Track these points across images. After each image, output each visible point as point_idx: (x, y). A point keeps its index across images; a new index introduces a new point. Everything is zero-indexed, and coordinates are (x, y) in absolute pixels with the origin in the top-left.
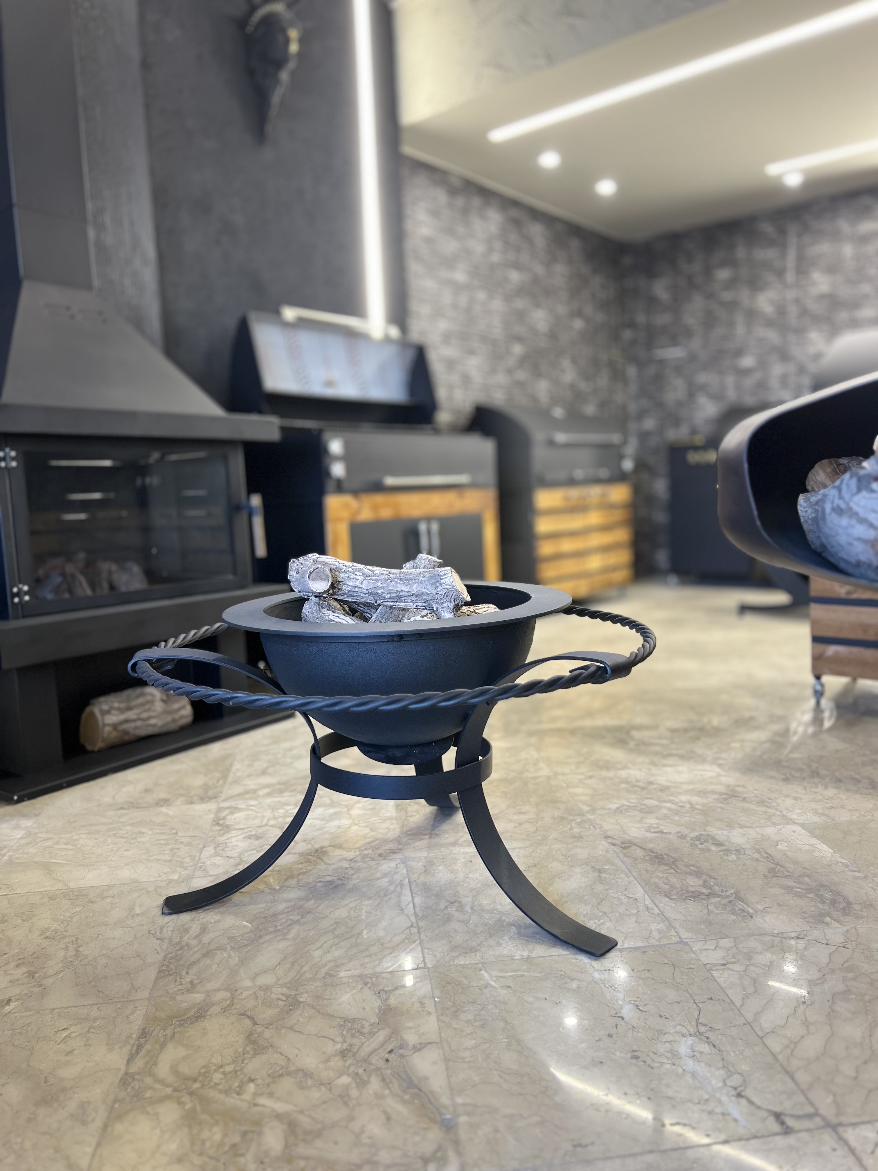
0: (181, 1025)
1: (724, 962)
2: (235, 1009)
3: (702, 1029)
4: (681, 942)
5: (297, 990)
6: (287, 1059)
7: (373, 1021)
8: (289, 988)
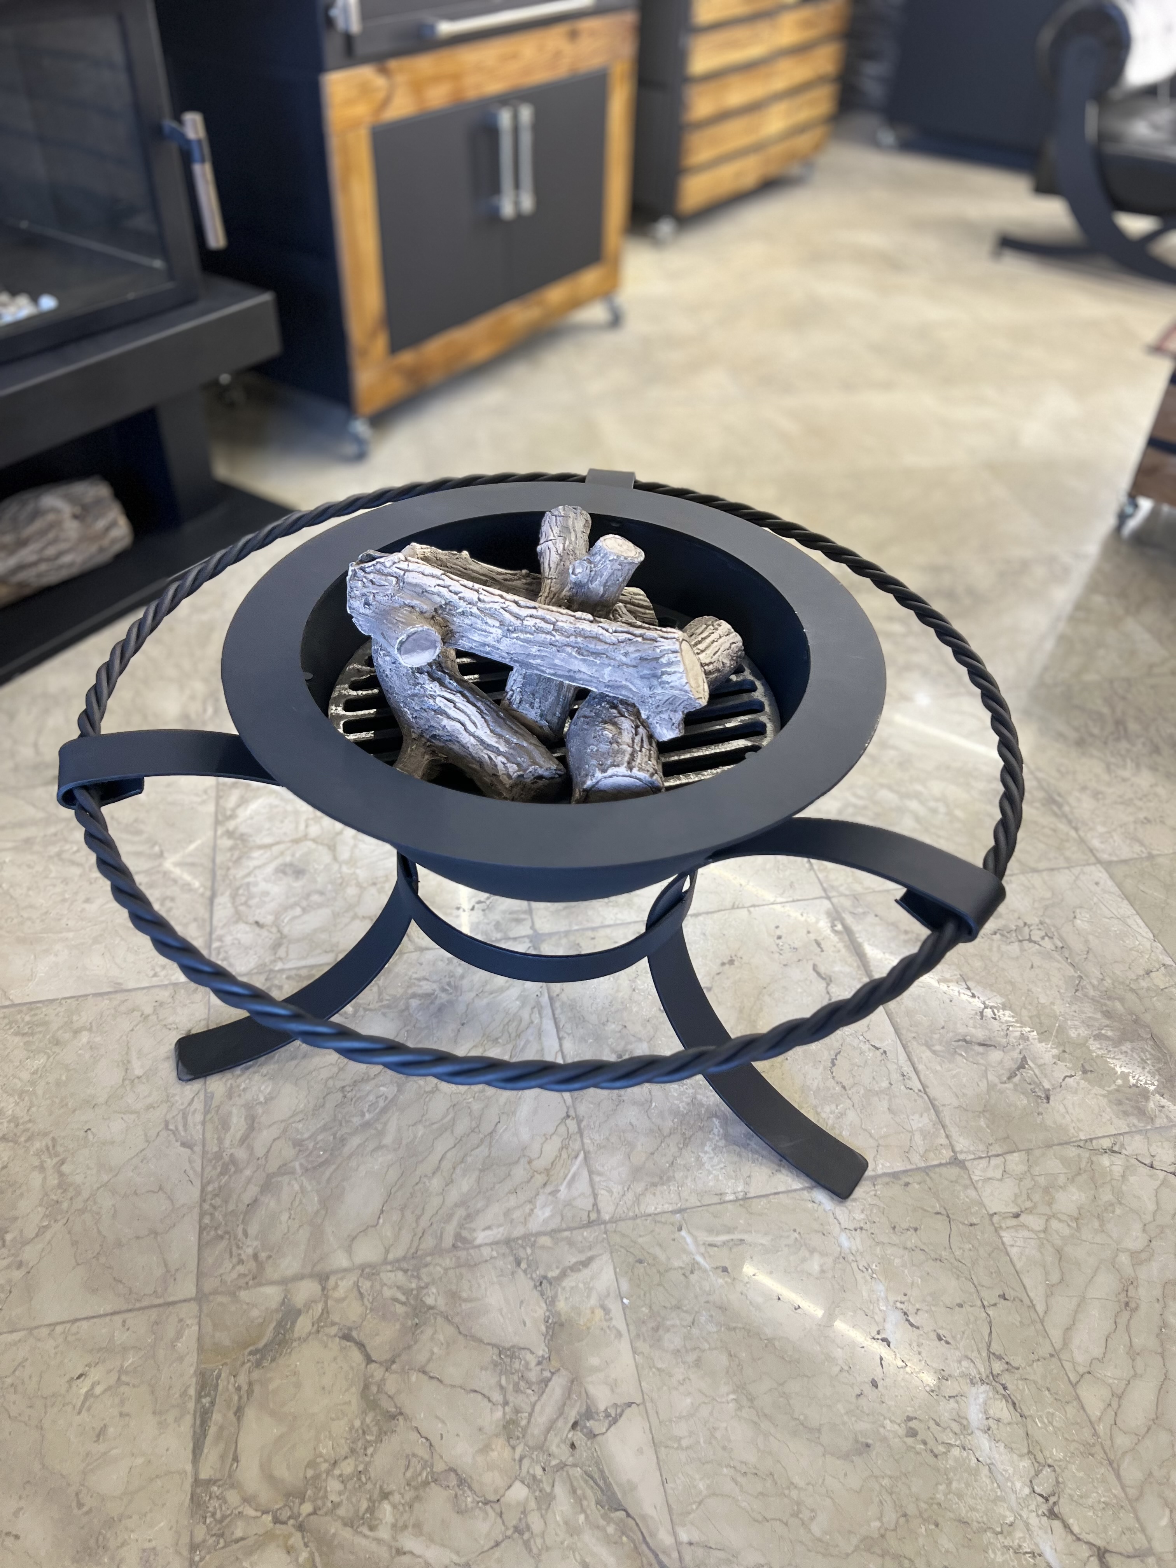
0: (258, 1364)
1: (1015, 1210)
2: (333, 1324)
3: (997, 1367)
4: (955, 1161)
5: (419, 1278)
6: (428, 1444)
7: (540, 1353)
8: (406, 1271)
